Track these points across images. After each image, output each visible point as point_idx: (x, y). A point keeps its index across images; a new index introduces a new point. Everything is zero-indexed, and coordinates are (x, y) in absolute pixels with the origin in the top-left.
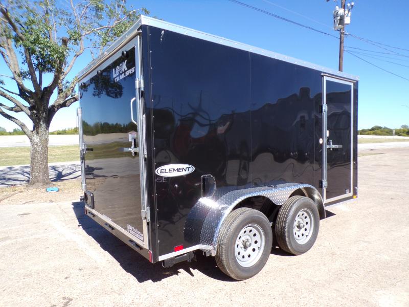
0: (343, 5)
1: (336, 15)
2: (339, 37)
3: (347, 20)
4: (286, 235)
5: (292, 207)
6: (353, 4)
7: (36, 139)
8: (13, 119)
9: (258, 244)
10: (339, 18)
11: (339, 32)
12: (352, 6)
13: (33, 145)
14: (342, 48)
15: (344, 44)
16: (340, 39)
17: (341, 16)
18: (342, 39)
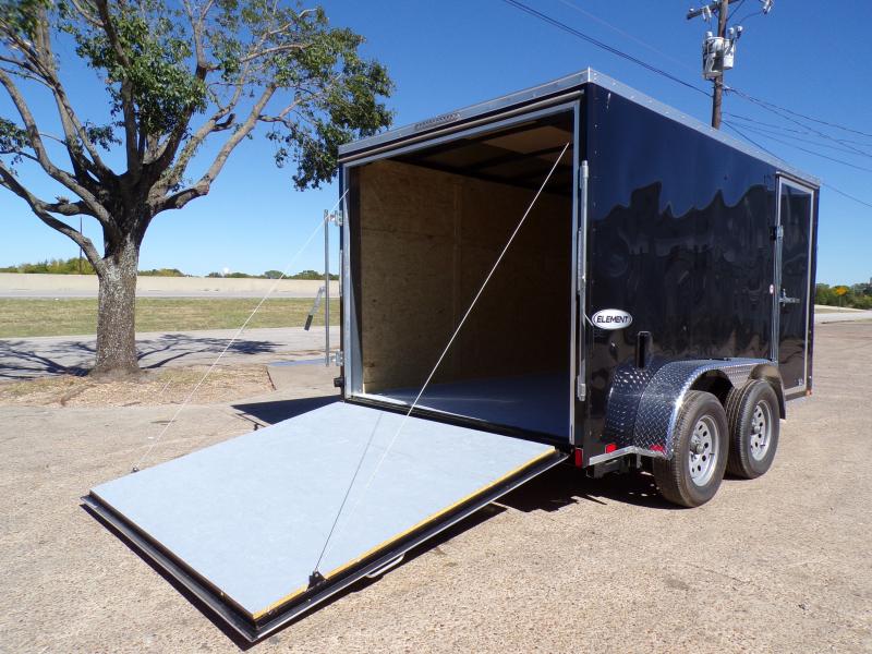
0: (722, 29)
1: (708, 49)
2: (712, 94)
3: (729, 61)
4: (742, 448)
5: (746, 399)
6: (741, 28)
7: (113, 274)
8: (67, 230)
9: (709, 450)
10: (714, 55)
11: (712, 84)
12: (739, 33)
13: (107, 287)
14: (718, 116)
15: (723, 108)
16: (715, 97)
17: (718, 53)
18: (718, 98)
